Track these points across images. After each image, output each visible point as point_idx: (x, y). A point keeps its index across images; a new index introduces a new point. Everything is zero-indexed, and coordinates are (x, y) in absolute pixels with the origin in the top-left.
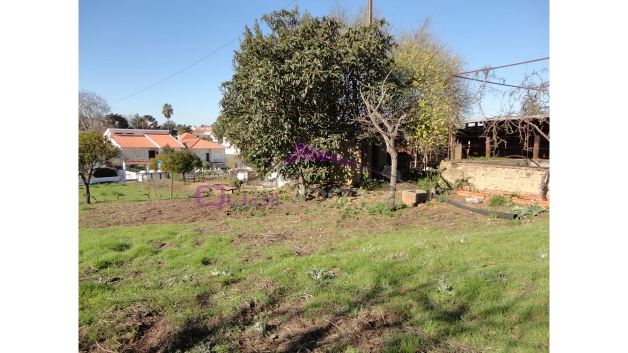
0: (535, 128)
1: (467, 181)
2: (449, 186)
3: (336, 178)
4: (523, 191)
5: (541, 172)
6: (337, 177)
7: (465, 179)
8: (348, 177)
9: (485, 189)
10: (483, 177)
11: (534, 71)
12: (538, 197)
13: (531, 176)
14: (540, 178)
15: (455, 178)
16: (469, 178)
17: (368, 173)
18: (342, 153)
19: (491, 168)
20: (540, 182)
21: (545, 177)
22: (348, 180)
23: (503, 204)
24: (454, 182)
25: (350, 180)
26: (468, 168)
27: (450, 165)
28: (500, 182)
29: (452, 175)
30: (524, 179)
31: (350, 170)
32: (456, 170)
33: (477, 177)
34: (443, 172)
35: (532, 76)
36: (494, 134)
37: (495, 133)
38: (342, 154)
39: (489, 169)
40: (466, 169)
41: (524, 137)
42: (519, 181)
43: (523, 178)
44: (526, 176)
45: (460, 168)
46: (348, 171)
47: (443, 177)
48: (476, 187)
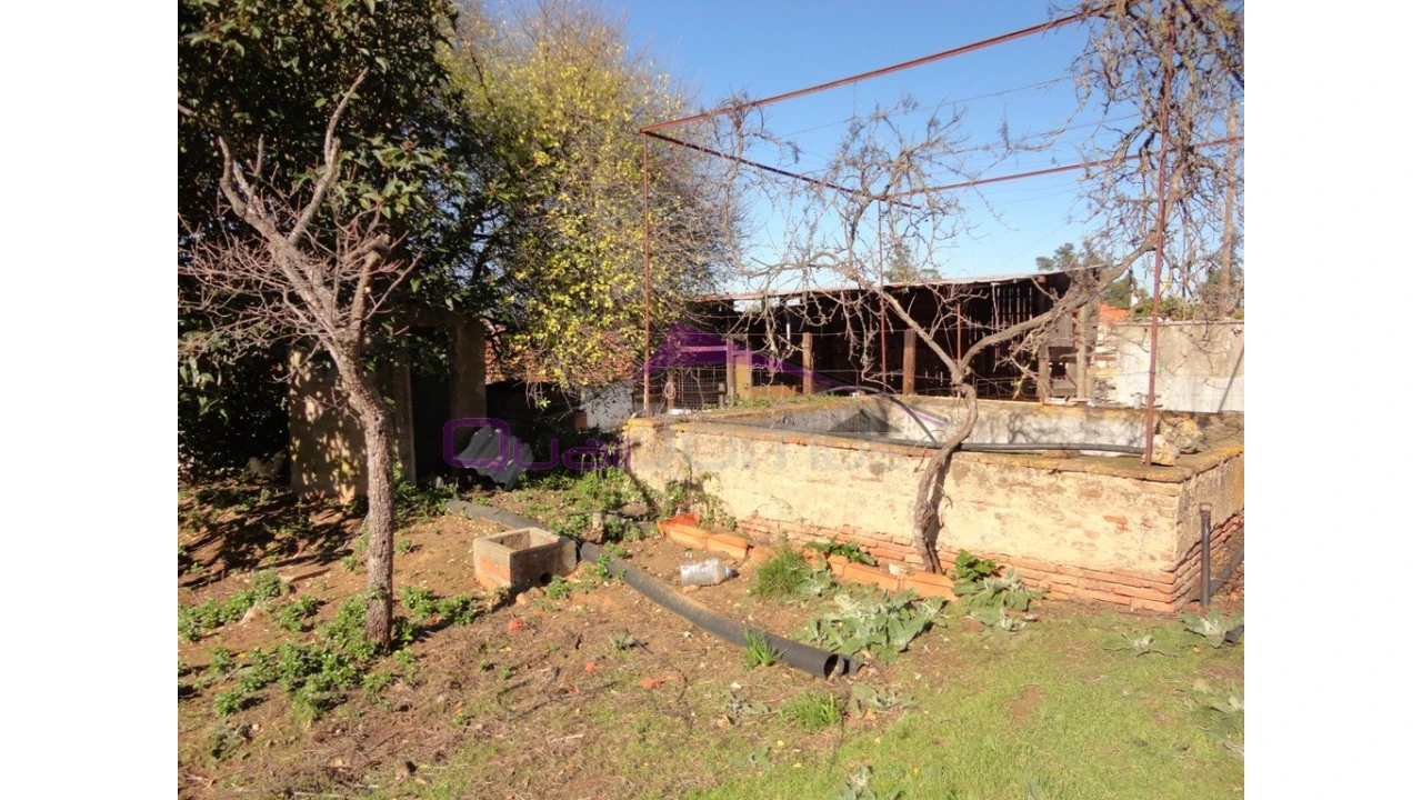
0: (890, 304)
1: (698, 487)
2: (650, 502)
3: (306, 482)
4: (865, 528)
5: (915, 463)
6: (309, 478)
7: (694, 482)
8: (342, 475)
9: (754, 517)
10: (746, 473)
11: (877, 108)
12: (912, 549)
13: (886, 476)
14: (914, 483)
15: (666, 477)
16: (705, 477)
17: (400, 465)
18: (319, 394)
19: (767, 445)
20: (914, 498)
21: (928, 483)
22: (344, 487)
23: (797, 589)
24: (662, 489)
25: (348, 488)
26: (700, 441)
27: (652, 431)
28: (796, 492)
29: (658, 465)
30: (865, 484)
31: (346, 453)
32: (667, 450)
33: (728, 474)
34: (633, 456)
35: (873, 124)
36: (768, 327)
37: (771, 325)
38: (320, 399)
39: (761, 447)
40: (696, 445)
41: (860, 337)
42: (852, 490)
43: (863, 480)
44: (869, 475)
45: (679, 443)
46: (339, 456)
47: (633, 472)
48: (726, 510)
